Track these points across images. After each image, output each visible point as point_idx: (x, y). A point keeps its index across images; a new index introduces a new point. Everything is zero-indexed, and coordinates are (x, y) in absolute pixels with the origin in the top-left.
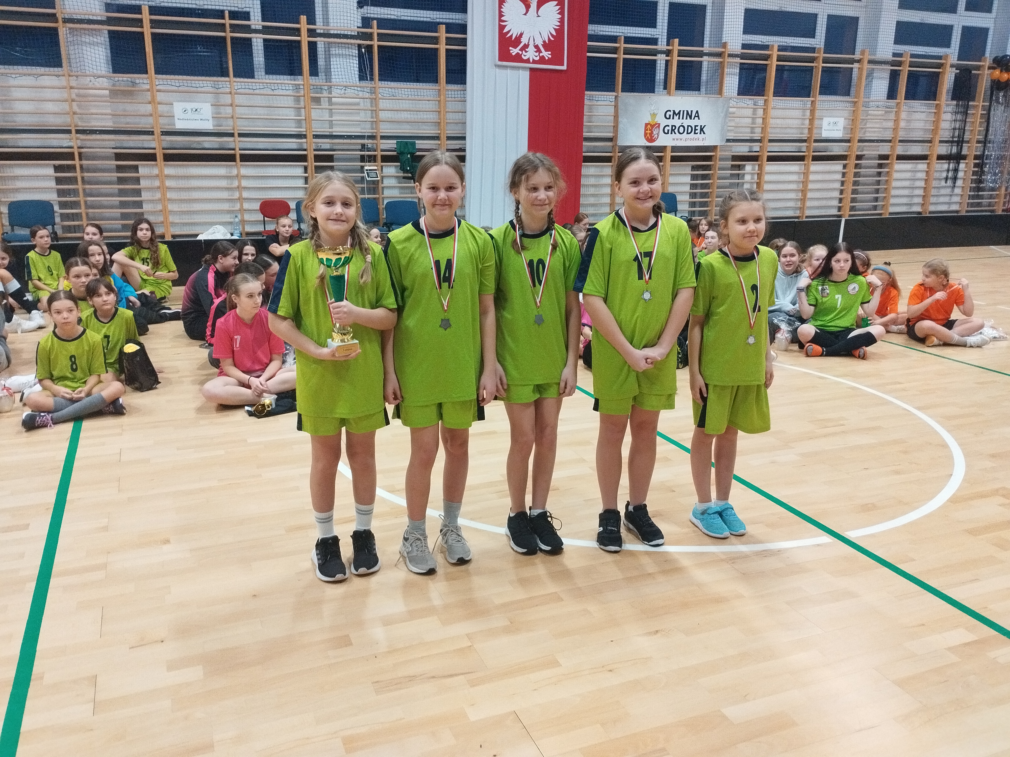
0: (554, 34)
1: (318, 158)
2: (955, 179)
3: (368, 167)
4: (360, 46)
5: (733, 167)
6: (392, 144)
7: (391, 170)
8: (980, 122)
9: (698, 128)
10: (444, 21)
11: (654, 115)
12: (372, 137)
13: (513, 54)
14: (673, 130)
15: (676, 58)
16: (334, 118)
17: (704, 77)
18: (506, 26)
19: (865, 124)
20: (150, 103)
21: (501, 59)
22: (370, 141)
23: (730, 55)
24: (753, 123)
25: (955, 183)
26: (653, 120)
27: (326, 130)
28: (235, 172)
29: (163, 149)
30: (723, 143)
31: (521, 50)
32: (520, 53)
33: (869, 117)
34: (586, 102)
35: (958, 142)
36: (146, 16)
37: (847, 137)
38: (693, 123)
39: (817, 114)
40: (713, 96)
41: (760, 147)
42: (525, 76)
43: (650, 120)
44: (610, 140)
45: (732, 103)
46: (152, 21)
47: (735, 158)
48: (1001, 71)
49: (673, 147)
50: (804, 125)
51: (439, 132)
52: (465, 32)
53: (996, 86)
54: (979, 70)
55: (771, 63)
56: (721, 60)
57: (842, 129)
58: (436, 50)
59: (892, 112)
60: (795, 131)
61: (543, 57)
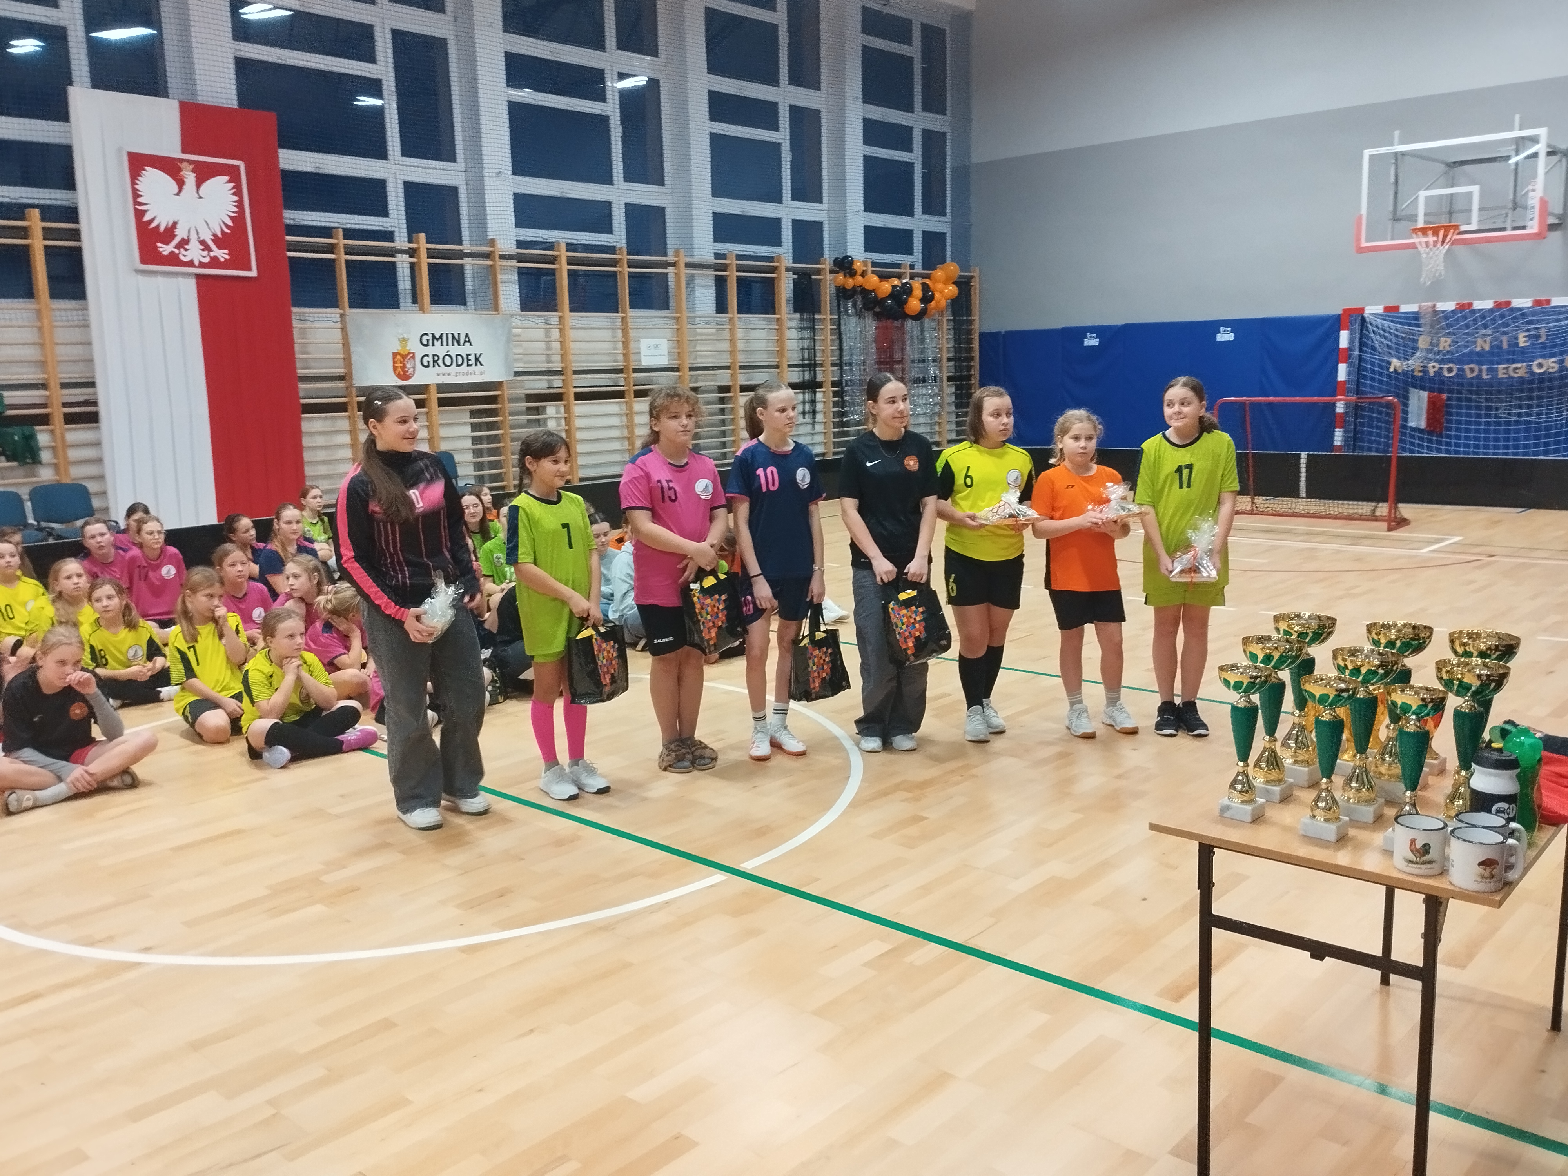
0: (230, 223)
2: (814, 412)
5: (530, 410)
8: (831, 340)
9: (472, 357)
10: (36, 201)
11: (404, 341)
13: (165, 254)
14: (435, 362)
15: (425, 261)
17: (469, 286)
18: (145, 212)
19: (695, 347)
21: (144, 261)
23: (502, 257)
24: (548, 348)
25: (814, 418)
26: (403, 347)
30: (512, 378)
31: (177, 247)
32: (176, 251)
33: (698, 338)
34: (295, 324)
35: (809, 365)
37: (675, 364)
38: (464, 350)
39: (632, 334)
40: (487, 312)
41: (563, 381)
42: (189, 287)
43: (400, 348)
44: (341, 378)
45: (515, 322)
47: (530, 398)
48: (845, 276)
49: (438, 386)
50: (615, 349)
51: (45, 376)
52: (75, 219)
53: (843, 294)
54: (819, 274)
55: (561, 268)
56: (490, 263)
57: (666, 353)
58: (26, 248)
59: (724, 329)
60: (606, 358)
61: (216, 257)
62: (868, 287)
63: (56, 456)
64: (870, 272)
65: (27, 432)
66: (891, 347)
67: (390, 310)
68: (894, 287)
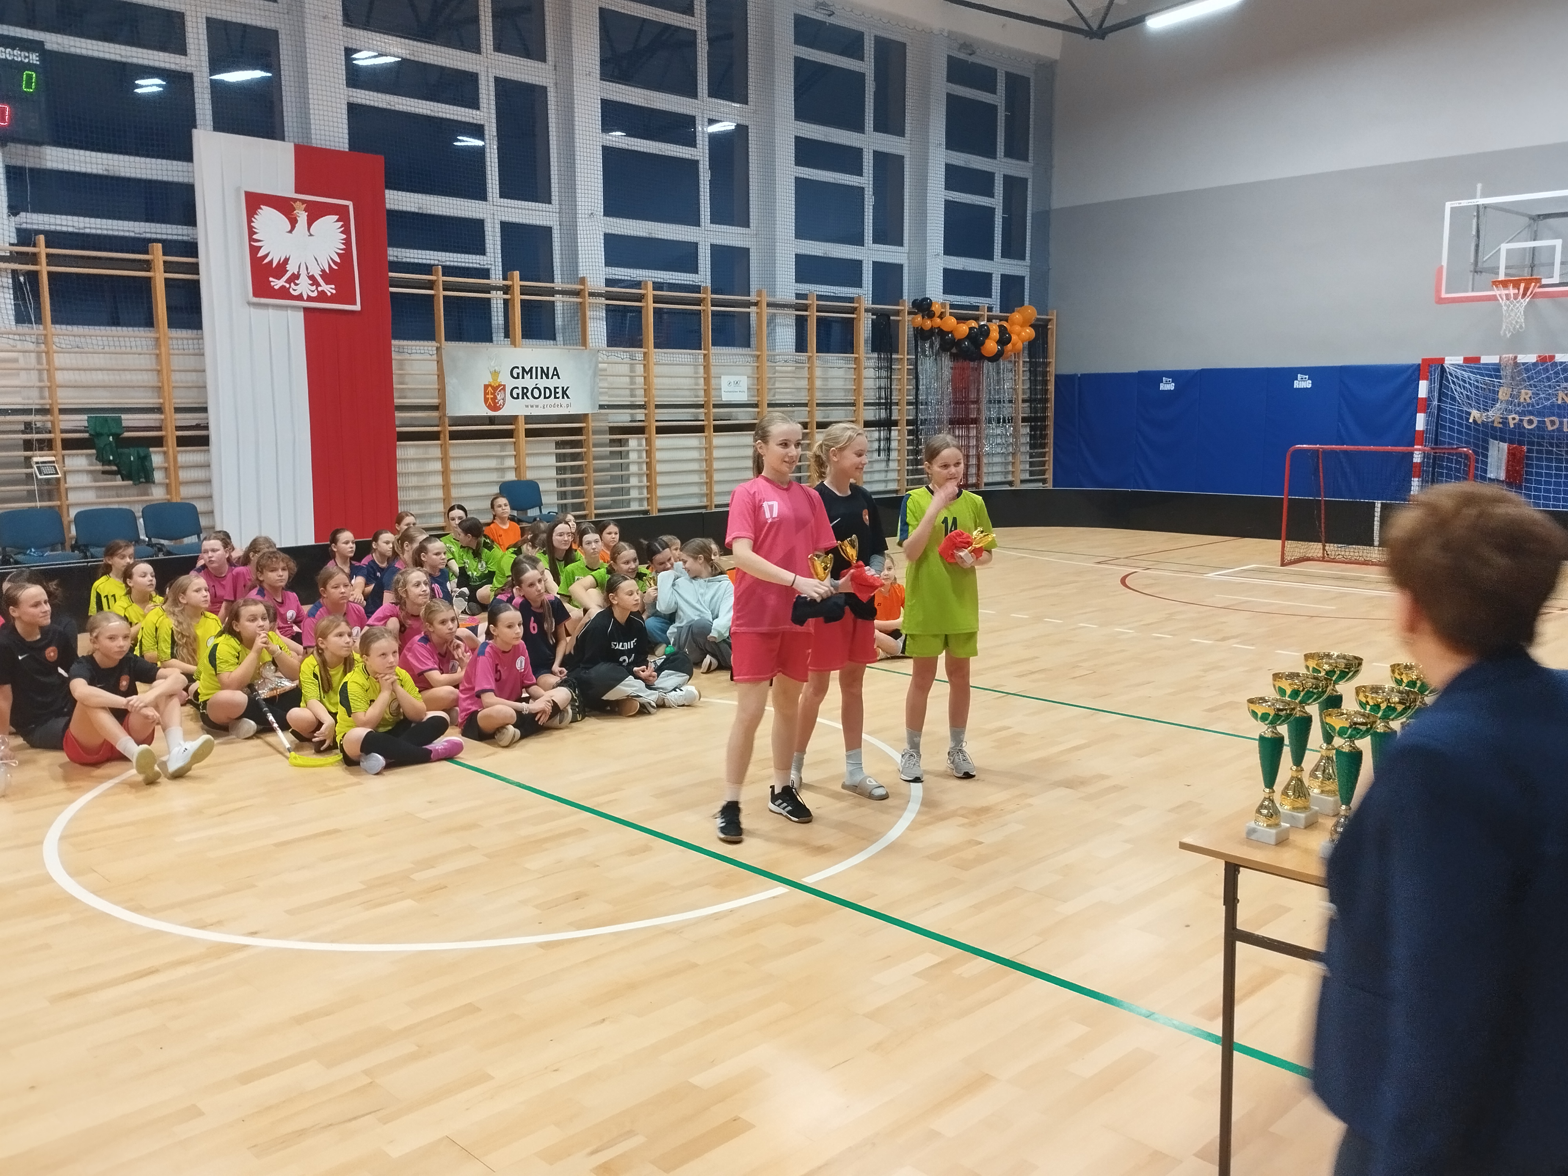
0: (338, 260)
2: (889, 450)
3: (38, 458)
5: (613, 442)
6: (81, 420)
7: (79, 461)
8: (908, 379)
9: (560, 390)
10: (159, 236)
11: (495, 374)
12: (44, 411)
14: (523, 393)
15: (518, 297)
17: (559, 322)
18: (260, 247)
19: (774, 384)
22: (39, 417)
23: (592, 294)
24: (632, 382)
25: (889, 455)
26: (495, 380)
30: (597, 411)
31: (288, 281)
32: (287, 286)
33: (777, 375)
34: (394, 356)
35: (885, 404)
37: (754, 400)
38: (551, 383)
39: (713, 371)
40: (575, 347)
41: (646, 414)
42: (297, 320)
43: (491, 380)
44: (435, 408)
45: (602, 357)
47: (613, 430)
48: (923, 317)
49: (526, 417)
50: (697, 384)
51: (161, 401)
52: (195, 254)
53: (921, 335)
54: (898, 315)
55: (647, 306)
56: (579, 300)
57: (746, 390)
58: (148, 280)
59: (803, 367)
60: (687, 393)
61: (323, 291)
62: (945, 329)
63: (167, 476)
64: (948, 314)
65: (142, 454)
66: (967, 389)
67: (484, 344)
68: (971, 329)
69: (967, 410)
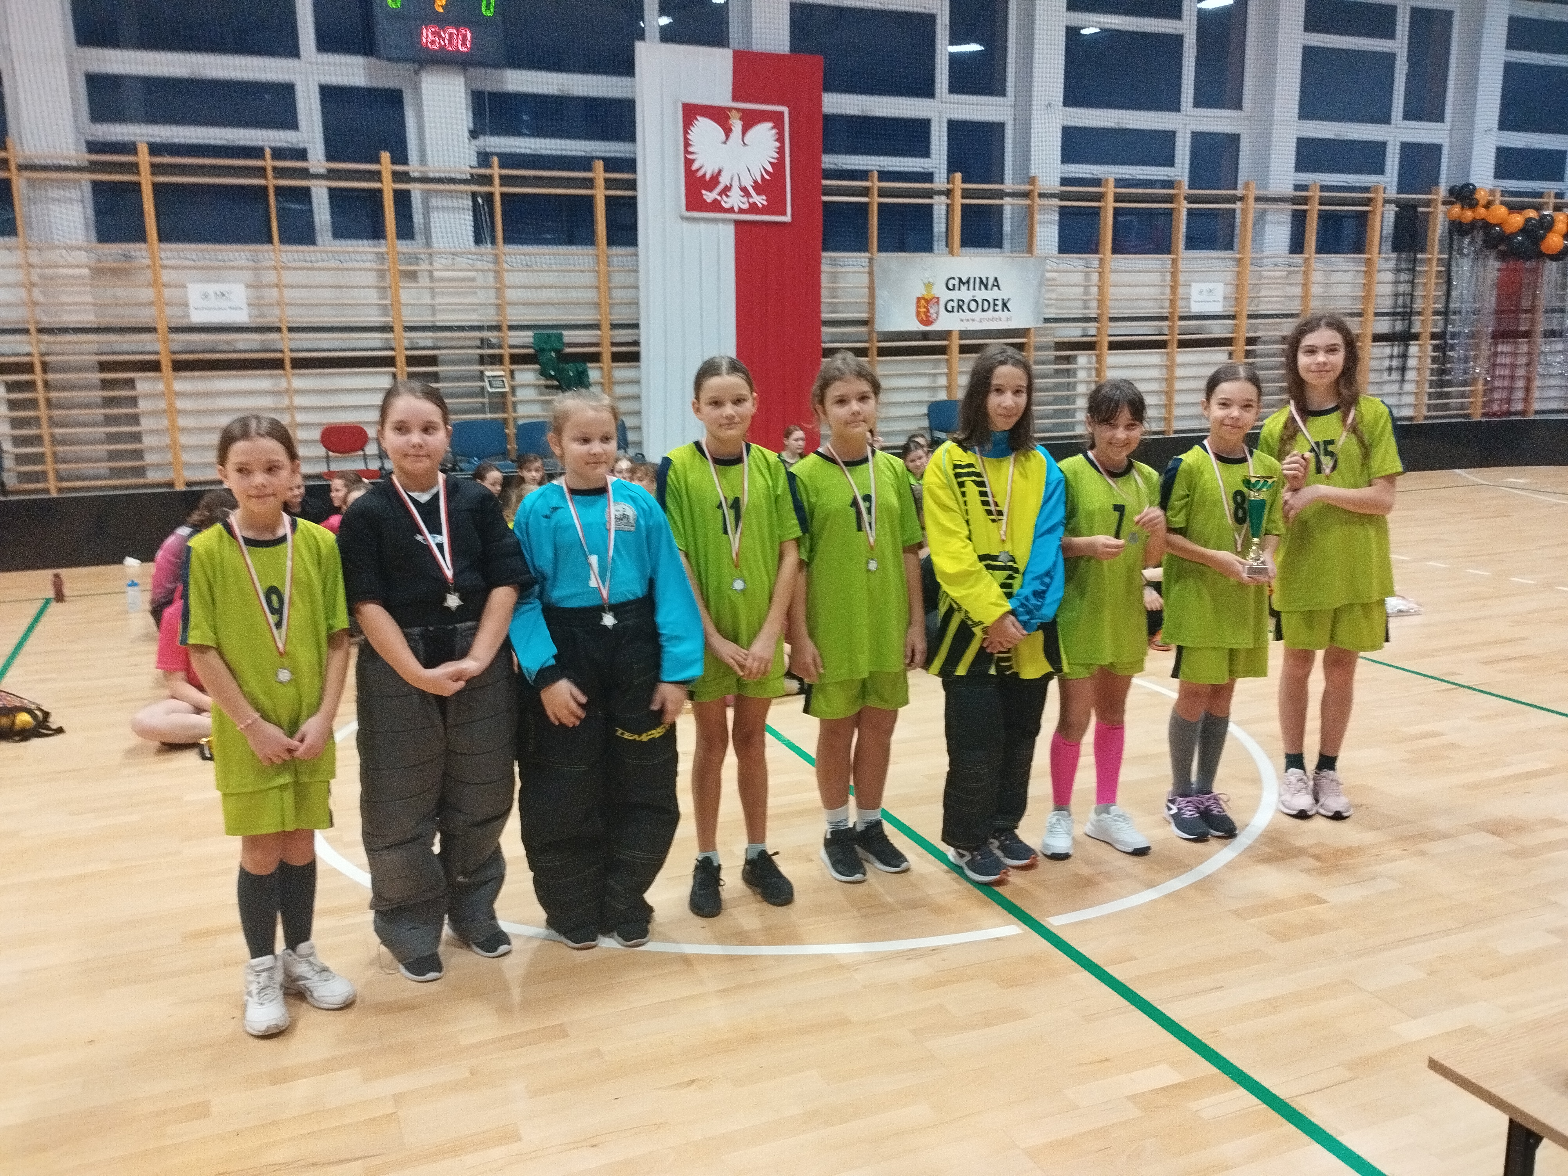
1: (412, 361)
2: (1403, 369)
3: (491, 372)
4: (474, 195)
5: (1058, 360)
6: (527, 337)
7: (527, 375)
8: (1437, 284)
9: (999, 303)
10: (602, 154)
11: (929, 285)
12: (497, 328)
13: (709, 201)
14: (960, 307)
15: (959, 201)
16: (438, 300)
17: (1007, 228)
18: (694, 160)
19: (1258, 292)
20: (150, 285)
21: (688, 208)
22: (495, 333)
23: (1041, 195)
24: (1086, 293)
25: (1403, 375)
26: (928, 291)
27: (426, 319)
28: (283, 384)
29: (173, 353)
30: (1041, 324)
31: (720, 194)
32: (719, 198)
33: (1263, 281)
34: (825, 268)
35: (1404, 314)
36: (144, 158)
37: (1231, 311)
38: (991, 295)
39: (1182, 278)
40: (1021, 255)
41: (1098, 328)
42: (727, 234)
43: (924, 293)
44: (865, 323)
45: (1050, 265)
46: (153, 165)
47: (1060, 346)
48: (1463, 207)
49: (961, 332)
50: (1164, 294)
51: (599, 317)
52: (633, 170)
53: (1457, 229)
54: (1428, 206)
55: (1106, 207)
56: (1028, 202)
57: (1221, 298)
58: (591, 198)
59: (1298, 272)
60: (1151, 304)
61: (755, 203)
62: (1492, 221)
64: (1497, 202)
65: (580, 369)
66: (1518, 294)
67: (920, 254)
68: (1528, 220)
69: (1517, 321)
